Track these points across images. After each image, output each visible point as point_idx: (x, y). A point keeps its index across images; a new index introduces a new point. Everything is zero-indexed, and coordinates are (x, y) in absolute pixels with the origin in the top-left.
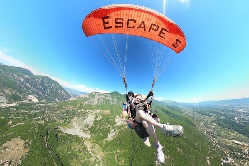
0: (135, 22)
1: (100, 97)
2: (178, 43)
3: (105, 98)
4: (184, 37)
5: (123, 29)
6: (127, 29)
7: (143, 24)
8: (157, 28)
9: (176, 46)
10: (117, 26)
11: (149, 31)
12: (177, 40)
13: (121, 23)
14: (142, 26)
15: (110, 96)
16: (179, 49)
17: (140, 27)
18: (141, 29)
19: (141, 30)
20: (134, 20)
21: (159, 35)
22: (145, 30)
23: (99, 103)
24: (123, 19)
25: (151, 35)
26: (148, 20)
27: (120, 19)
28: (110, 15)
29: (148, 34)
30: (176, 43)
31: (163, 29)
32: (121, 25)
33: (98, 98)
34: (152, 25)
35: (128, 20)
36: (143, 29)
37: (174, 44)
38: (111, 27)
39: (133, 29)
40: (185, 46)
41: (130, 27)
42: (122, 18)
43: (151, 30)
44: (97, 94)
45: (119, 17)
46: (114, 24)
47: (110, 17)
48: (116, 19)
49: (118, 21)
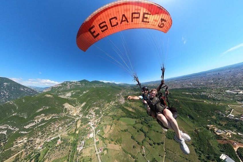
0: (116, 19)
1: (72, 84)
2: (163, 22)
3: (75, 84)
4: (168, 14)
5: (108, 30)
6: (112, 29)
7: (124, 17)
8: (138, 15)
9: (162, 26)
10: (103, 30)
11: (132, 21)
12: (162, 20)
13: (105, 26)
14: (124, 19)
15: (79, 82)
16: (166, 28)
17: (122, 21)
18: (124, 22)
19: (124, 24)
20: (114, 18)
21: (143, 21)
22: (128, 22)
23: (72, 88)
24: (105, 22)
25: (135, 25)
26: (127, 10)
27: (103, 23)
28: (93, 24)
29: (132, 24)
30: (161, 23)
31: (144, 14)
32: (106, 28)
33: (70, 85)
34: (132, 14)
35: (110, 20)
36: (126, 22)
37: (160, 25)
38: (99, 33)
39: (117, 26)
40: (172, 23)
41: (114, 26)
42: (103, 21)
43: (133, 19)
44: (68, 83)
45: (101, 22)
46: (100, 30)
47: (94, 26)
48: (99, 25)
49: (102, 25)
